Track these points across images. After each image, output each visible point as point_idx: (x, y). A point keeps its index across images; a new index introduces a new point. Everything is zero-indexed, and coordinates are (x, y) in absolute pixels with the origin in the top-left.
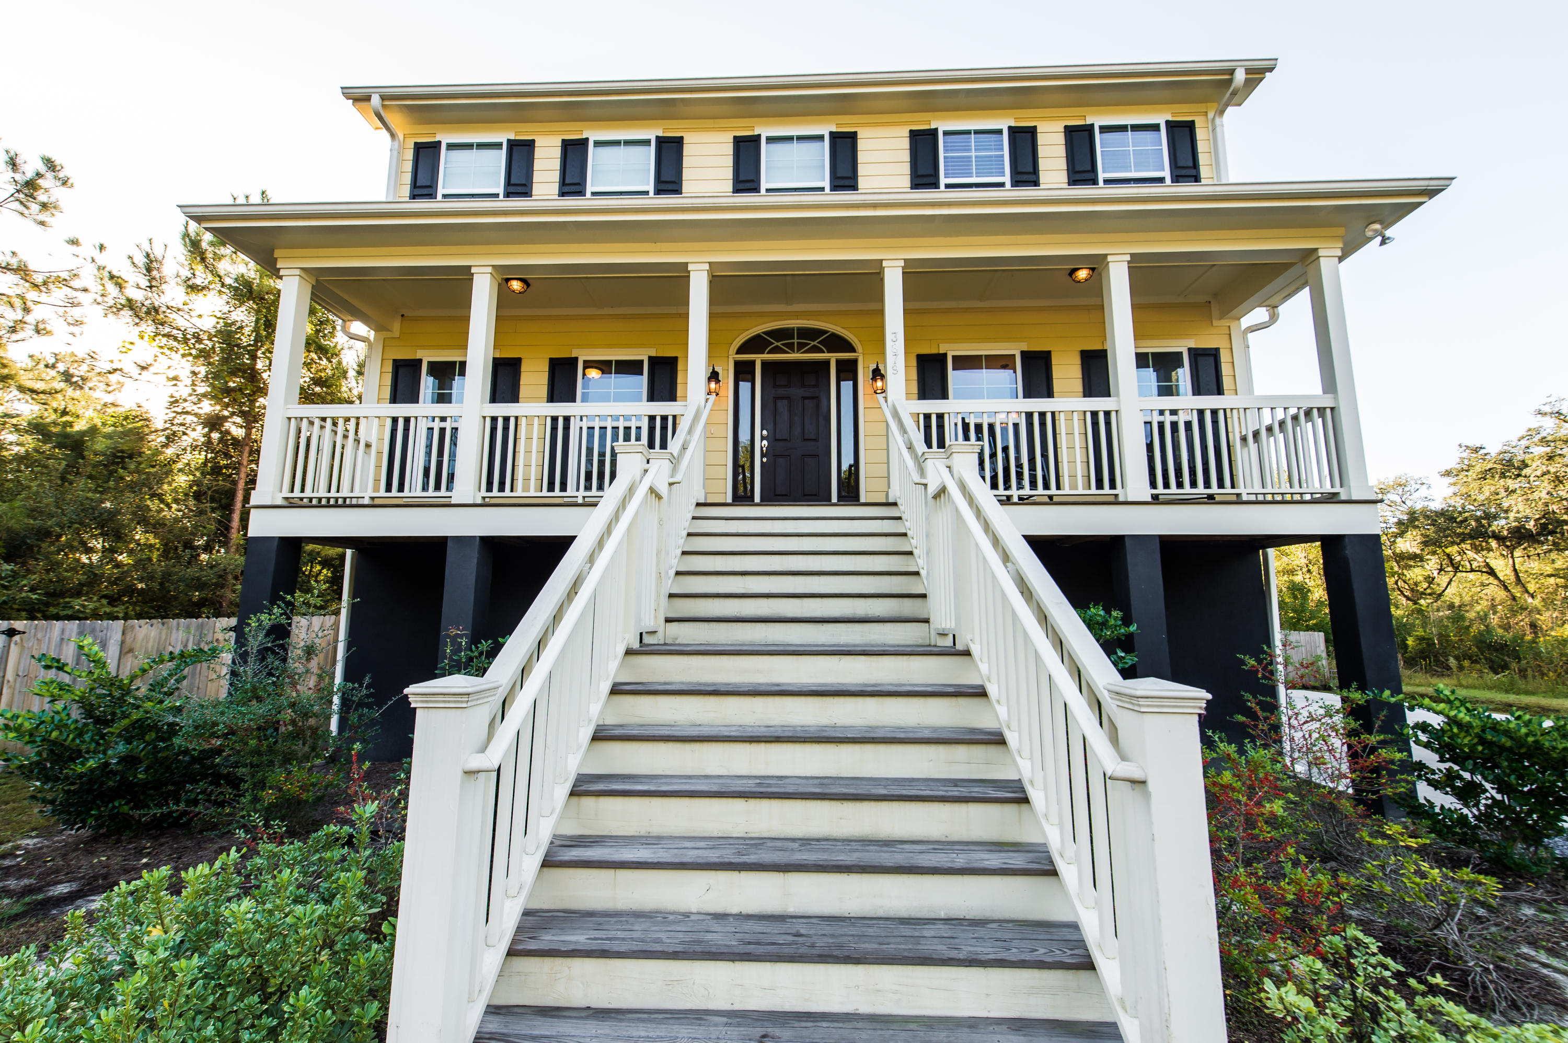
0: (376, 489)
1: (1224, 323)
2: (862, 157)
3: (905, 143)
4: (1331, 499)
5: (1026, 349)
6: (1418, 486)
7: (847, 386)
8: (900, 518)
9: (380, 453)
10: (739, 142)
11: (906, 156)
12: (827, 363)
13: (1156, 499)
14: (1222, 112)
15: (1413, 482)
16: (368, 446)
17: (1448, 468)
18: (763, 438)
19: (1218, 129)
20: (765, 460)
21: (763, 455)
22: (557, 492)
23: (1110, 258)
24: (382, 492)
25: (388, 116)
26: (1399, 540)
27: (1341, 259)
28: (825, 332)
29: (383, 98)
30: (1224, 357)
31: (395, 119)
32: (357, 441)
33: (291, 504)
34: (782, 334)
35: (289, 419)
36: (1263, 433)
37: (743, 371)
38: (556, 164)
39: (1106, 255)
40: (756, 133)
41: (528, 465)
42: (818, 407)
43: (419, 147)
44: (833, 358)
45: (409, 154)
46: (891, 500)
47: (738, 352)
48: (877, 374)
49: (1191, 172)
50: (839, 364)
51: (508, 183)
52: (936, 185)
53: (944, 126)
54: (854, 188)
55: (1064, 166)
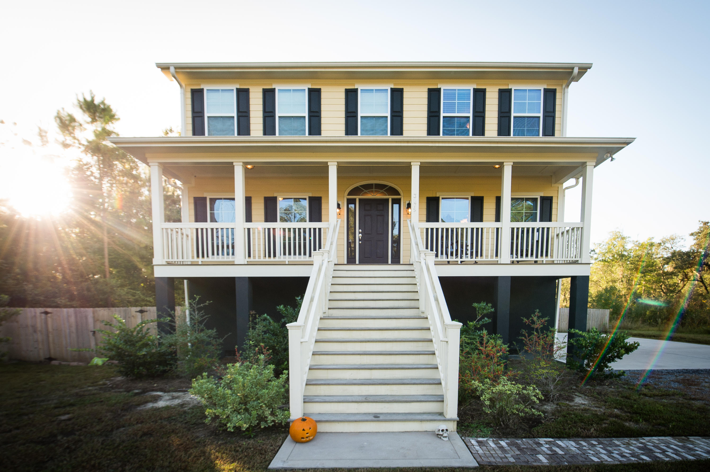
0: (188, 258)
1: (556, 185)
2: (405, 101)
3: (426, 95)
4: (575, 262)
5: (473, 195)
6: (680, 240)
7: (396, 206)
8: (414, 270)
9: (192, 239)
10: (348, 92)
11: (425, 101)
12: (387, 200)
13: (513, 263)
14: (568, 86)
15: (678, 238)
16: (187, 236)
17: (693, 232)
18: (359, 233)
19: (566, 94)
20: (360, 242)
21: (360, 240)
23: (505, 164)
24: (191, 259)
25: (177, 77)
26: (666, 266)
27: (595, 166)
28: (387, 186)
29: (176, 68)
30: (554, 201)
31: (181, 77)
32: (182, 234)
33: (169, 264)
34: (368, 187)
35: (163, 229)
36: (565, 233)
37: (350, 201)
38: (261, 101)
39: (503, 162)
40: (356, 88)
42: (383, 219)
43: (193, 91)
44: (390, 198)
45: (189, 95)
46: (411, 263)
47: (348, 195)
48: (409, 206)
49: (552, 114)
50: (393, 200)
51: (238, 111)
52: (439, 116)
53: (444, 87)
54: (401, 117)
55: (497, 109)
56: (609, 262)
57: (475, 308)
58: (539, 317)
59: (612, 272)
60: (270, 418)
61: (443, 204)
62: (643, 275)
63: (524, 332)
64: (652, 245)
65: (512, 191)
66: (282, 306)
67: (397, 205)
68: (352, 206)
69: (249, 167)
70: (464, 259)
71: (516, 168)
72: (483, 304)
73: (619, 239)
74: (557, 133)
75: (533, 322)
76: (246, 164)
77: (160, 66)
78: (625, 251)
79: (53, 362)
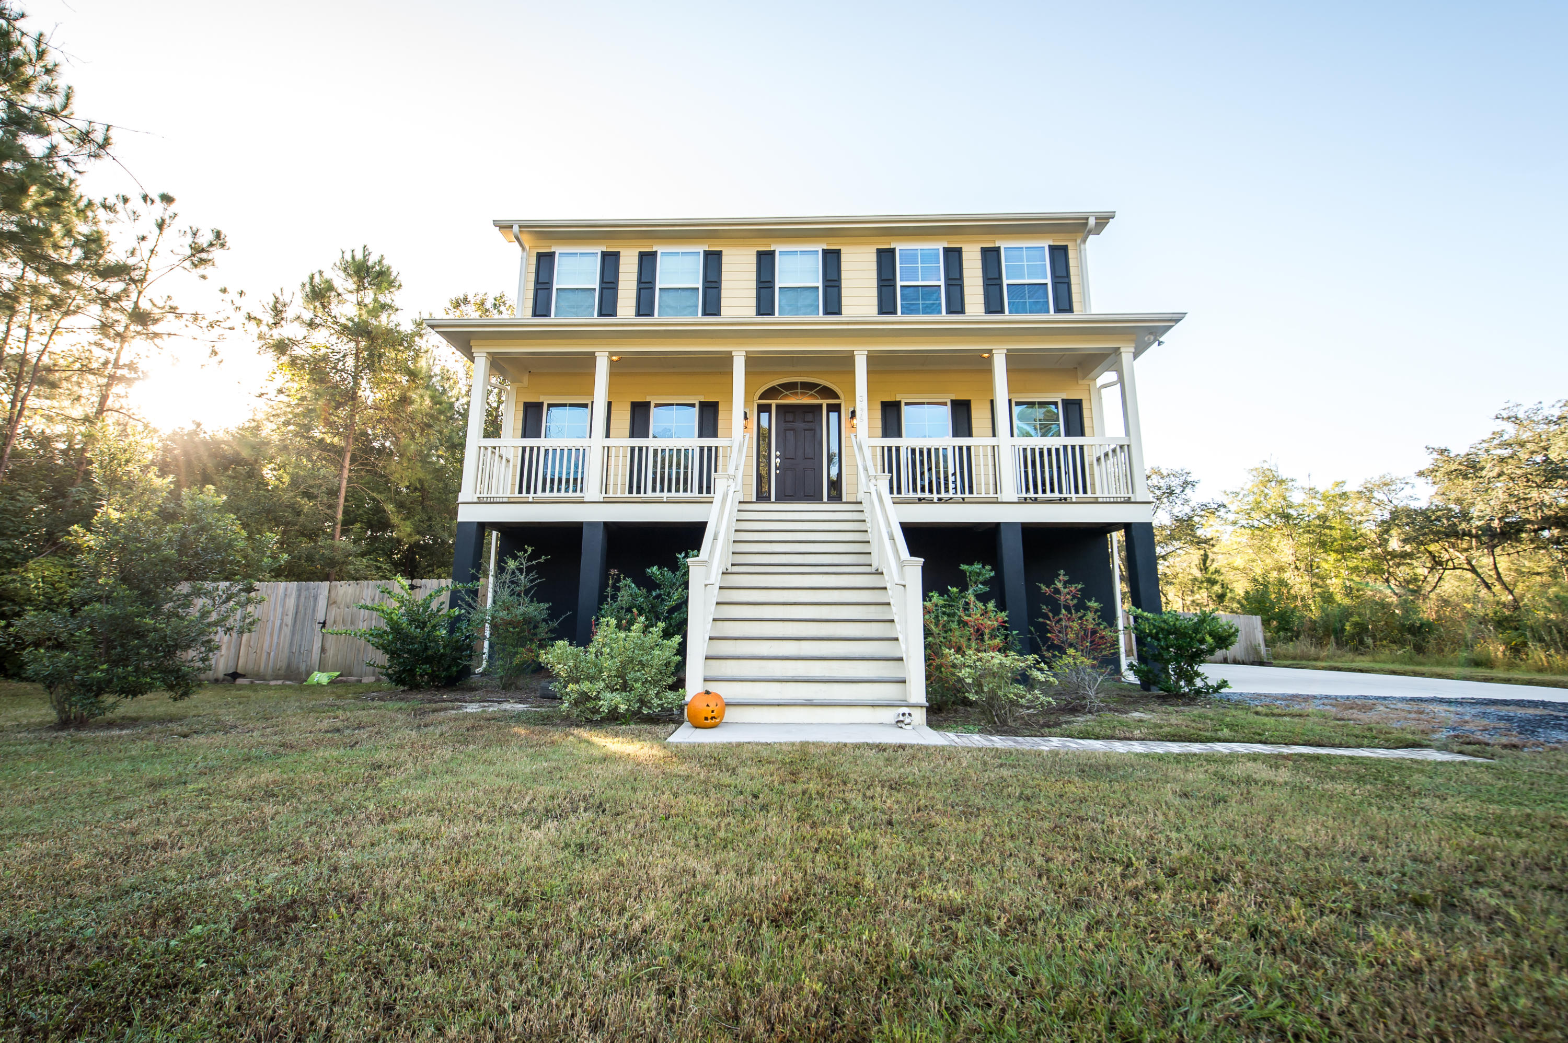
0: (512, 492)
1: (1085, 382)
2: (844, 266)
3: (874, 257)
5: (953, 398)
6: (1402, 485)
7: (834, 416)
8: (862, 511)
9: (515, 466)
10: (760, 254)
11: (874, 266)
12: (820, 406)
13: (1025, 501)
14: (1084, 241)
15: (1397, 481)
16: (508, 461)
18: (777, 457)
19: (1082, 251)
20: (778, 472)
21: (776, 468)
22: (635, 494)
23: (995, 351)
24: (517, 494)
25: (520, 237)
27: (1135, 356)
28: (819, 384)
29: (521, 227)
30: (1085, 405)
31: (524, 238)
32: (501, 456)
33: (480, 502)
34: (790, 387)
35: (479, 446)
37: (763, 409)
38: (635, 269)
39: (993, 349)
40: (772, 249)
41: (616, 475)
42: (814, 436)
43: (540, 256)
44: (824, 402)
45: (533, 260)
46: (860, 499)
47: (760, 398)
48: (853, 414)
49: (1065, 280)
50: (828, 405)
51: (602, 281)
52: (894, 286)
53: (900, 246)
54: (839, 287)
55: (981, 275)
56: (1261, 530)
57: (964, 572)
58: (1065, 584)
59: (1274, 550)
60: (656, 702)
61: (906, 411)
62: (1339, 557)
63: (1045, 609)
64: (1344, 495)
65: (1010, 391)
66: (655, 568)
67: (836, 414)
68: (764, 416)
69: (615, 358)
70: (943, 495)
71: (1013, 358)
72: (977, 567)
73: (1273, 484)
74: (1076, 306)
75: (1057, 591)
76: (612, 354)
77: (496, 223)
78: (1290, 506)
79: (240, 681)
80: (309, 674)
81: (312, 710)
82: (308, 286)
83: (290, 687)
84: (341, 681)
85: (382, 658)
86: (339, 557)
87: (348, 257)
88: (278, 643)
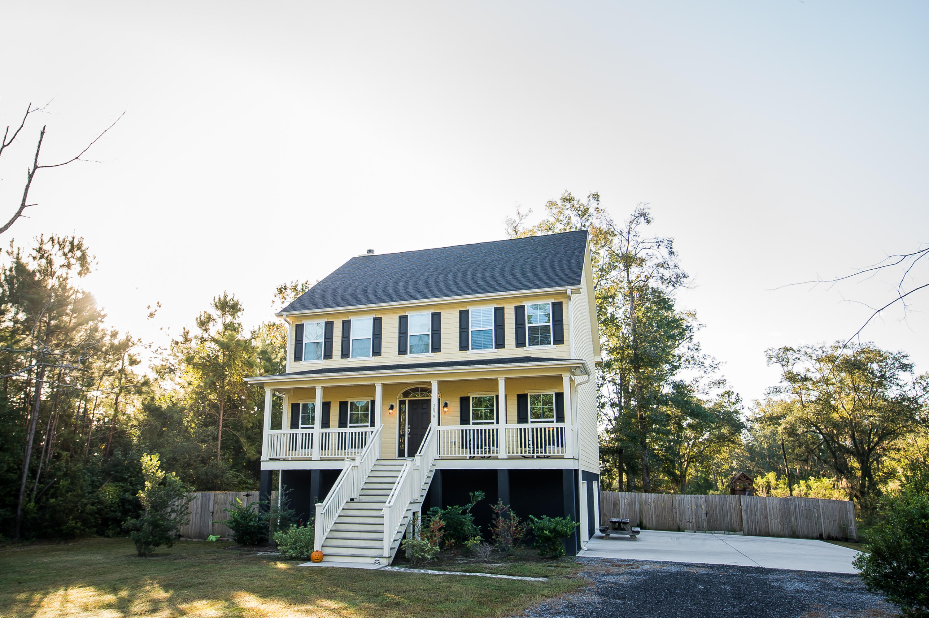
2: (443, 320)
3: (458, 315)
5: (497, 394)
10: (401, 318)
11: (458, 320)
18: (408, 428)
20: (409, 436)
21: (408, 434)
23: (499, 379)
33: (271, 460)
34: (415, 390)
35: (269, 434)
37: (402, 402)
38: (341, 329)
40: (406, 314)
42: (427, 416)
43: (297, 326)
45: (294, 328)
47: (400, 397)
49: (560, 323)
51: (326, 337)
52: (468, 332)
53: (472, 309)
54: (440, 334)
55: (514, 322)
63: (494, 516)
68: (403, 406)
72: (479, 493)
74: (565, 338)
79: (182, 539)
80: (208, 536)
81: (208, 553)
82: (199, 319)
83: (201, 542)
84: (221, 540)
85: (232, 532)
86: (219, 472)
87: (217, 300)
88: (195, 522)
